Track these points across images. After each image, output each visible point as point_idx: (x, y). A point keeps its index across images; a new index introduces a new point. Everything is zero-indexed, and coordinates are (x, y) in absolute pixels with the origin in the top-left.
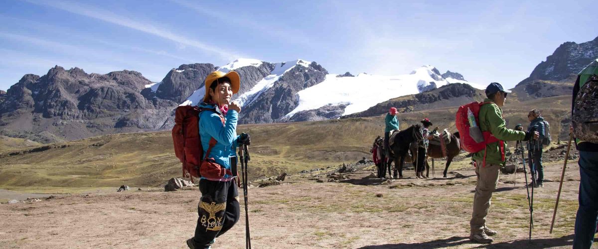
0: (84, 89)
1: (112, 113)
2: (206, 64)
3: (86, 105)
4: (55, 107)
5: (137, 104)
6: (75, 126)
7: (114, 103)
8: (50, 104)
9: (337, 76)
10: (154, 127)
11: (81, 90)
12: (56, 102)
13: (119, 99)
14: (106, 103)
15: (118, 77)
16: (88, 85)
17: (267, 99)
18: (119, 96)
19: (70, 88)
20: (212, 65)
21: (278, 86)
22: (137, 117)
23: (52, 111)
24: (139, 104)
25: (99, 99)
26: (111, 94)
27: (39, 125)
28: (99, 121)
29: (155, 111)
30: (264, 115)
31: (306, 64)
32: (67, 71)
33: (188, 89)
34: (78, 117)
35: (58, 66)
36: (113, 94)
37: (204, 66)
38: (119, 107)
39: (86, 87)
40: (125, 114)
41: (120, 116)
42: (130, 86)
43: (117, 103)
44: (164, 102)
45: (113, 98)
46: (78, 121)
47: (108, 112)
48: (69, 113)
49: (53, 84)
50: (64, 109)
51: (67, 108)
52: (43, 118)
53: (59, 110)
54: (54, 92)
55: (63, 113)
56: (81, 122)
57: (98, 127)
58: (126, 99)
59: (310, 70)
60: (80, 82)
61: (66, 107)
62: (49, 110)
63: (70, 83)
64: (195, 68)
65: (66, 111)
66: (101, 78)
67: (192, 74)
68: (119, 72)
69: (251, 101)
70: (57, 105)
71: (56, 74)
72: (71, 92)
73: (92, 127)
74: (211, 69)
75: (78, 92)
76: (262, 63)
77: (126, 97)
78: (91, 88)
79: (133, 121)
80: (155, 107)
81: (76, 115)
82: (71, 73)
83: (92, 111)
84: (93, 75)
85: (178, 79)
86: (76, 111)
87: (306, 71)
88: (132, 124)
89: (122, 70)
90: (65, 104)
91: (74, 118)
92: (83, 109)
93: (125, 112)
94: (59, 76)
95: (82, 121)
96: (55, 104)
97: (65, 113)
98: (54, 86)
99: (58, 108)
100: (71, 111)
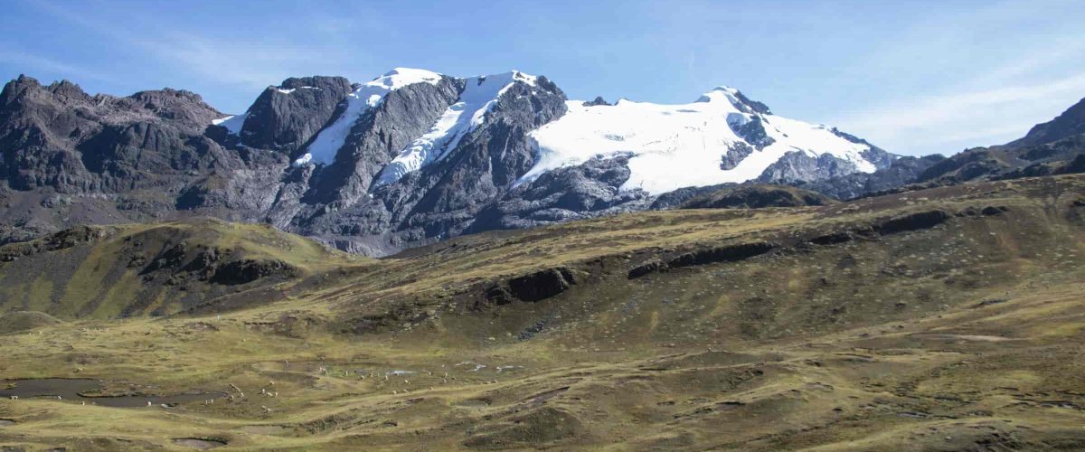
0: (87, 128)
1: (165, 178)
2: (334, 79)
3: (107, 161)
4: (35, 167)
5: (212, 159)
6: (92, 207)
7: (163, 156)
8: (24, 159)
9: (584, 105)
10: (259, 207)
11: (84, 130)
12: (37, 154)
13: (172, 148)
14: (149, 157)
15: (157, 103)
16: (95, 119)
17: (481, 146)
18: (171, 141)
19: (58, 123)
20: (346, 80)
21: (492, 121)
22: (222, 187)
23: (32, 174)
24: (216, 160)
25: (133, 149)
26: (156, 137)
27: (7, 206)
28: (141, 195)
29: (250, 174)
30: (481, 178)
31: (530, 80)
32: (45, 88)
33: (308, 129)
34: (92, 188)
35: (26, 75)
36: (160, 136)
37: (332, 82)
38: (174, 166)
39: (94, 124)
40: (192, 181)
41: (183, 185)
42: (186, 121)
43: (170, 156)
44: (261, 154)
45: (160, 148)
46: (94, 196)
47: (154, 177)
48: (72, 179)
49: (20, 115)
50: (59, 170)
51: (65, 166)
52: (12, 191)
53: (48, 172)
54: (27, 132)
55: (59, 179)
56: (103, 199)
57: (142, 207)
58: (187, 149)
59: (539, 92)
60: (79, 113)
61: (62, 166)
62: (23, 172)
63: (57, 113)
64: (314, 86)
65: (64, 174)
66: (120, 105)
67: (311, 98)
68: (155, 92)
69: (443, 151)
70: (41, 162)
71: (24, 92)
72: (61, 134)
73: (130, 208)
74: (345, 89)
75: (76, 133)
76: (441, 78)
77: (186, 144)
78: (105, 125)
79: (215, 193)
80: (247, 164)
81: (88, 182)
82: (54, 92)
83: (122, 174)
84: (103, 98)
85: (285, 107)
86: (83, 174)
87: (534, 93)
88: (214, 200)
89: (161, 89)
90: (58, 159)
91: (84, 191)
92: (100, 172)
93: (191, 174)
94: (30, 96)
95: (104, 196)
96: (36, 160)
97: (62, 179)
98: (24, 120)
99: (43, 167)
100: (73, 173)
